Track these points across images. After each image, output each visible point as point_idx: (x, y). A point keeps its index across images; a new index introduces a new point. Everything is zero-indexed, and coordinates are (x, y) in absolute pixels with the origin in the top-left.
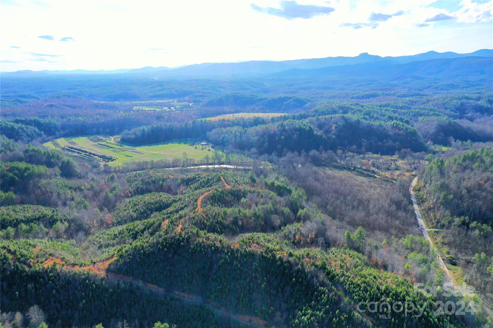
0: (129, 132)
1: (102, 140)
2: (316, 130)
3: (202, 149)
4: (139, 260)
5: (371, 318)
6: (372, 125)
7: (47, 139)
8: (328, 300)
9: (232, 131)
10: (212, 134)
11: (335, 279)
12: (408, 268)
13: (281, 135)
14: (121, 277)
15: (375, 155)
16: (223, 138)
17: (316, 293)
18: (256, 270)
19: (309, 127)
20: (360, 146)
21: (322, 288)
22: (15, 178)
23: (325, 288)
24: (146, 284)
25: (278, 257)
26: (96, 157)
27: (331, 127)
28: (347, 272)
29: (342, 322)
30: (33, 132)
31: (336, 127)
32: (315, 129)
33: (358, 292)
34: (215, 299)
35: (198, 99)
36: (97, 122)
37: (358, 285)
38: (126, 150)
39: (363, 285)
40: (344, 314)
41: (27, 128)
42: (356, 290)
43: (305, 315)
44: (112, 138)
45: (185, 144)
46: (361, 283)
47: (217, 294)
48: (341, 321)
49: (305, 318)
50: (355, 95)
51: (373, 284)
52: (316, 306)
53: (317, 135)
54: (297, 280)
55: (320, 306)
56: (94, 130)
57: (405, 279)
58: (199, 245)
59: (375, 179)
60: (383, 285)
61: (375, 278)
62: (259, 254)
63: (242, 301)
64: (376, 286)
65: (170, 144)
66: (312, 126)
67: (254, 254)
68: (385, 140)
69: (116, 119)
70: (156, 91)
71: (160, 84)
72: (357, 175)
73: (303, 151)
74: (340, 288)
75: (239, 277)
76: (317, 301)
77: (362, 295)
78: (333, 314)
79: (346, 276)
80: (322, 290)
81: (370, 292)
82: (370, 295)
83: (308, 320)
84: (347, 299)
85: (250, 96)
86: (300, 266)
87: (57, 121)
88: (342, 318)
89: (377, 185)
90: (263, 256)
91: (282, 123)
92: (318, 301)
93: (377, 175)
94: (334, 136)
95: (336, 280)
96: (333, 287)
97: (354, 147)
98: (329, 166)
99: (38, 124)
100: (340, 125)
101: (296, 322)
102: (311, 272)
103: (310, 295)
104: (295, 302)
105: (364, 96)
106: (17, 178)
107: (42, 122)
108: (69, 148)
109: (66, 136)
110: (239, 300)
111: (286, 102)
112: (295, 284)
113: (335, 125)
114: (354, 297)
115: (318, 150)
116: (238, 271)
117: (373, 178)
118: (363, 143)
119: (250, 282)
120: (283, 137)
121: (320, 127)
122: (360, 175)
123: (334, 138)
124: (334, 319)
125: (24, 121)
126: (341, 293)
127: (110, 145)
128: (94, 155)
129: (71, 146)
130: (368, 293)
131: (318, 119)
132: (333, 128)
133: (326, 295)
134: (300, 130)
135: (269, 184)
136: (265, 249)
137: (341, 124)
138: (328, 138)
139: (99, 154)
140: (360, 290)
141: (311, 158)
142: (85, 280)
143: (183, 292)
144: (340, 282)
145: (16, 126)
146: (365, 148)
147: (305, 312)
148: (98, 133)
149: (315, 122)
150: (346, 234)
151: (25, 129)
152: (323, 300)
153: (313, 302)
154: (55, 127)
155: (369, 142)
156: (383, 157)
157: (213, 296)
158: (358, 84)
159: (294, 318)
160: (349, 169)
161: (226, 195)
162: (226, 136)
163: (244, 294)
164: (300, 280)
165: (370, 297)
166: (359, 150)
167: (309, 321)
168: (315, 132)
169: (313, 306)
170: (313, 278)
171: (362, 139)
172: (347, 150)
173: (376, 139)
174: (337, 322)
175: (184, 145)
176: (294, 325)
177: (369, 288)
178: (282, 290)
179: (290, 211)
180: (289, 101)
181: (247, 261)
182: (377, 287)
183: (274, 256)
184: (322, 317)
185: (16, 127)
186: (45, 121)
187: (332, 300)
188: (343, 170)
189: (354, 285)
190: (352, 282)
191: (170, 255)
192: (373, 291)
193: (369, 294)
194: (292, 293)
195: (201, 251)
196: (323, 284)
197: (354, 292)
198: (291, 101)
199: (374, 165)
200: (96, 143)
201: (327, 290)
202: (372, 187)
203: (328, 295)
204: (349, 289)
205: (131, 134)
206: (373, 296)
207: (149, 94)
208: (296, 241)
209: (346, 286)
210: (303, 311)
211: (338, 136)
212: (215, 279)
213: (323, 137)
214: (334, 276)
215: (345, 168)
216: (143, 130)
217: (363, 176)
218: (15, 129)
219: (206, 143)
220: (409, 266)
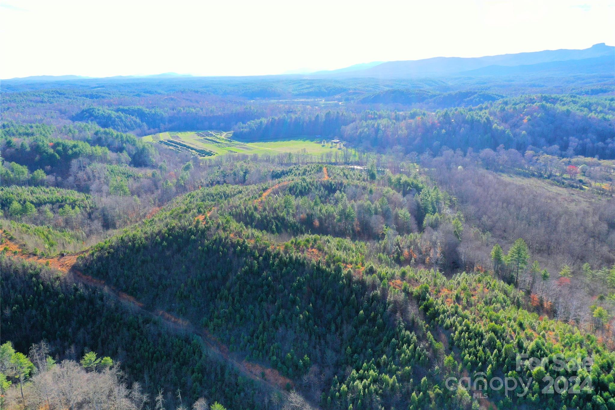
0: (244, 125)
1: (211, 135)
2: (496, 123)
3: (331, 147)
4: (121, 256)
5: (493, 403)
6: (590, 118)
7: (148, 132)
8: (413, 356)
9: (374, 125)
10: (348, 129)
11: (437, 319)
12: (600, 315)
13: (442, 128)
14: (88, 279)
15: (589, 159)
16: (361, 133)
17: (394, 340)
18: (300, 287)
19: (486, 118)
20: (564, 147)
21: (408, 332)
22: (55, 156)
23: (413, 333)
24: (120, 293)
25: (345, 272)
26: (193, 151)
27: (522, 119)
28: (465, 308)
29: (430, 401)
30: (132, 122)
31: (529, 120)
32: (495, 121)
33: (475, 348)
34: (214, 329)
35: (351, 97)
36: (211, 115)
37: (480, 335)
38: (233, 146)
39: (487, 336)
40: (436, 386)
41: (126, 118)
42: (471, 343)
43: (361, 378)
44: (225, 134)
45: (312, 141)
46: (487, 332)
47: (220, 321)
48: (427, 399)
49: (359, 385)
50: (574, 91)
51: (511, 336)
52: (388, 364)
53: (497, 130)
54: (367, 315)
55: (394, 366)
56: (207, 124)
57: (589, 336)
58: (219, 242)
59: (582, 191)
60: (532, 340)
61: (521, 325)
62: (314, 265)
63: (258, 338)
64: (517, 340)
65: (292, 141)
66: (491, 118)
67: (303, 263)
68: (609, 140)
69: (234, 112)
70: (303, 89)
71: (311, 82)
72: (552, 185)
73: (470, 149)
74: (443, 336)
75: (265, 297)
76: (393, 354)
77: (481, 353)
78: (414, 385)
79: (459, 316)
80: (408, 336)
81: (500, 351)
82: (499, 356)
83: (364, 387)
84: (450, 358)
85: (418, 92)
86: (379, 292)
87: (164, 112)
88: (431, 394)
89: (582, 199)
90: (318, 269)
91: (446, 113)
92: (394, 356)
93: (587, 186)
94: (524, 132)
95: (439, 321)
96: (429, 332)
97: (556, 147)
98: (508, 173)
99: (141, 114)
100: (536, 117)
101: (342, 388)
102: (395, 302)
103: (382, 343)
104: (354, 352)
105: (588, 92)
106: (57, 156)
107: (146, 112)
108: (168, 141)
109: (171, 130)
110: (252, 336)
111: (468, 99)
112: (362, 322)
113: (529, 117)
114: (465, 355)
115: (495, 149)
116: (265, 287)
117: (578, 189)
118: (571, 143)
119: (282, 306)
120: (444, 131)
121: (505, 119)
122: (557, 185)
123: (524, 135)
124: (414, 394)
125: (127, 110)
126: (440, 346)
127: (218, 140)
128: (192, 149)
129: (172, 140)
130: (496, 351)
131: (504, 110)
132: (525, 121)
133: (412, 346)
134: (473, 124)
135: (393, 181)
136: (327, 257)
137: (539, 116)
138: (515, 135)
139: (198, 148)
140: (480, 344)
141: (483, 160)
142: (32, 276)
143: (169, 311)
144: (445, 325)
145: (114, 114)
146: (574, 150)
147: (364, 372)
148: (211, 128)
149: (498, 113)
150: (493, 253)
151: (123, 118)
152: (403, 355)
153: (384, 356)
154: (162, 119)
155: (581, 142)
156: (602, 161)
157: (211, 325)
158: (583, 81)
159: (342, 382)
160: (540, 176)
161: (316, 188)
162: (365, 130)
163: (264, 327)
164: (373, 314)
165: (498, 361)
166: (564, 153)
167: (366, 390)
168: (495, 125)
169: (382, 364)
170: (395, 312)
171: (571, 138)
172: (541, 152)
173: (594, 137)
174: (419, 400)
175: (310, 142)
176: (337, 394)
177: (498, 342)
178: (337, 329)
179: (409, 215)
180: (472, 97)
181: (288, 273)
182: (518, 342)
183: (338, 270)
184: (393, 386)
185: (113, 116)
186: (151, 112)
187: (420, 356)
188: (530, 178)
189: (470, 332)
190: (468, 328)
191: (168, 253)
192: (505, 349)
193: (496, 354)
194: (353, 337)
195: (218, 251)
196: (412, 326)
197: (466, 346)
198: (474, 98)
199: (584, 172)
200: (202, 138)
201: (415, 338)
202: (573, 201)
203: (415, 347)
204: (459, 339)
205: (246, 128)
206: (506, 358)
207: (293, 92)
208: (402, 258)
209: (455, 334)
210: (361, 371)
211: (531, 133)
212: (226, 296)
213: (506, 133)
214: (436, 314)
215: (533, 175)
216: (261, 122)
217: (561, 187)
218: (111, 118)
219: (338, 141)
220: (605, 312)
